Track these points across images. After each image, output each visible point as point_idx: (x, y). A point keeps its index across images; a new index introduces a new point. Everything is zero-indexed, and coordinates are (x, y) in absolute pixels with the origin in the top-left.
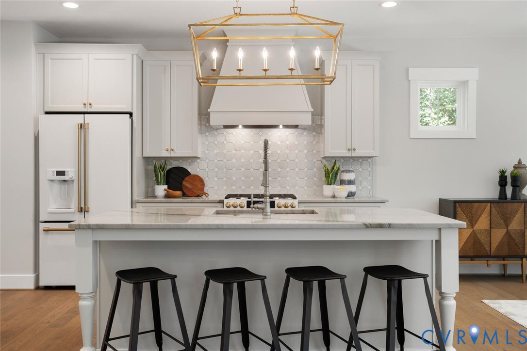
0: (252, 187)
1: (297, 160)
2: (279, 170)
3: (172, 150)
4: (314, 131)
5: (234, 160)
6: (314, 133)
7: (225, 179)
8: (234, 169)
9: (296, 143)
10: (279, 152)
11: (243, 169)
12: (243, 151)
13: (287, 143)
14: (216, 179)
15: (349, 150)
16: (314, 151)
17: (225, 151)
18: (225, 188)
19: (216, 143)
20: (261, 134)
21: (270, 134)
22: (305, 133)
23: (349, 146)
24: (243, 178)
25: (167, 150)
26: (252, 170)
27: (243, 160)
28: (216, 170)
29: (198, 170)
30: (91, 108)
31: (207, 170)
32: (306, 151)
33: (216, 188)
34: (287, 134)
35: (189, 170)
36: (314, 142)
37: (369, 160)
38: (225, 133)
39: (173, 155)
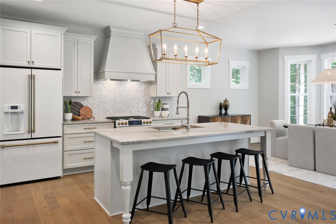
0: (117, 113)
1: (139, 98)
2: (131, 103)
3: (79, 92)
4: (147, 83)
5: (107, 98)
6: (147, 84)
7: (103, 109)
8: (107, 103)
9: (139, 89)
10: (130, 94)
11: (112, 103)
12: (112, 93)
13: (135, 89)
14: (98, 108)
15: (168, 93)
16: (147, 94)
17: (103, 93)
18: (103, 113)
19: (98, 88)
20: (121, 84)
21: (126, 84)
22: (143, 84)
23: (168, 92)
24: (112, 108)
25: (76, 92)
26: (117, 103)
27: (112, 98)
28: (98, 103)
29: (88, 103)
30: (33, 64)
31: (93, 103)
32: (143, 94)
33: (98, 114)
34: (135, 84)
35: (82, 104)
36: (147, 89)
37: (171, 98)
38: (103, 83)
39: (79, 95)
